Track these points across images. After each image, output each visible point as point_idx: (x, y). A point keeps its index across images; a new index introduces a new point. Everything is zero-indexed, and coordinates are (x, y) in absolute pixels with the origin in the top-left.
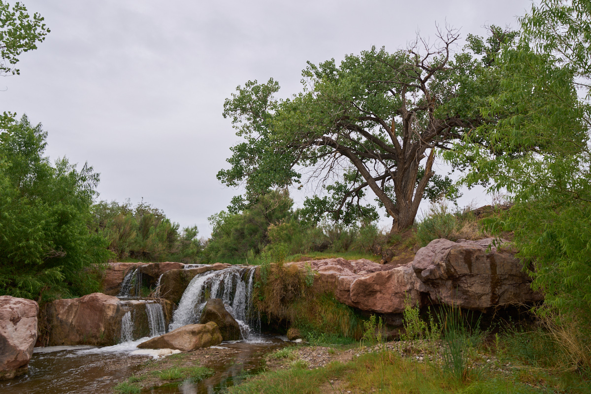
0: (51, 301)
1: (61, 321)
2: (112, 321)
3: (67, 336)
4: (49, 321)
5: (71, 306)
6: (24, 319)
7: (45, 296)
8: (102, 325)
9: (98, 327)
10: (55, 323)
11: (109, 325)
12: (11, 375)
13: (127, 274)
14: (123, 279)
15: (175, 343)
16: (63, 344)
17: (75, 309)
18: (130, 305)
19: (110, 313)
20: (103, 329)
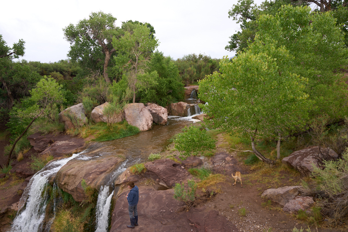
0: (170, 104)
1: (173, 109)
2: (185, 111)
3: (175, 113)
4: (171, 109)
5: (175, 105)
6: (165, 113)
7: (169, 103)
8: (183, 111)
9: (182, 112)
10: (172, 110)
11: (184, 112)
12: (164, 124)
13: (192, 91)
14: (191, 93)
15: (200, 118)
16: (174, 115)
17: (176, 106)
18: (190, 106)
19: (185, 108)
20: (183, 112)
